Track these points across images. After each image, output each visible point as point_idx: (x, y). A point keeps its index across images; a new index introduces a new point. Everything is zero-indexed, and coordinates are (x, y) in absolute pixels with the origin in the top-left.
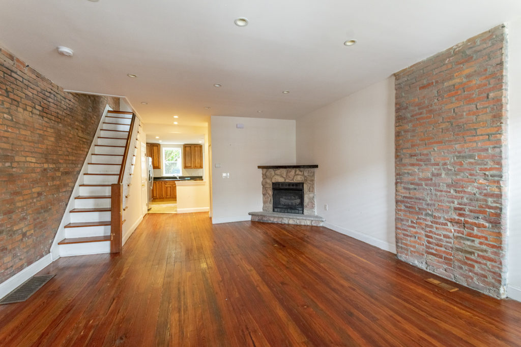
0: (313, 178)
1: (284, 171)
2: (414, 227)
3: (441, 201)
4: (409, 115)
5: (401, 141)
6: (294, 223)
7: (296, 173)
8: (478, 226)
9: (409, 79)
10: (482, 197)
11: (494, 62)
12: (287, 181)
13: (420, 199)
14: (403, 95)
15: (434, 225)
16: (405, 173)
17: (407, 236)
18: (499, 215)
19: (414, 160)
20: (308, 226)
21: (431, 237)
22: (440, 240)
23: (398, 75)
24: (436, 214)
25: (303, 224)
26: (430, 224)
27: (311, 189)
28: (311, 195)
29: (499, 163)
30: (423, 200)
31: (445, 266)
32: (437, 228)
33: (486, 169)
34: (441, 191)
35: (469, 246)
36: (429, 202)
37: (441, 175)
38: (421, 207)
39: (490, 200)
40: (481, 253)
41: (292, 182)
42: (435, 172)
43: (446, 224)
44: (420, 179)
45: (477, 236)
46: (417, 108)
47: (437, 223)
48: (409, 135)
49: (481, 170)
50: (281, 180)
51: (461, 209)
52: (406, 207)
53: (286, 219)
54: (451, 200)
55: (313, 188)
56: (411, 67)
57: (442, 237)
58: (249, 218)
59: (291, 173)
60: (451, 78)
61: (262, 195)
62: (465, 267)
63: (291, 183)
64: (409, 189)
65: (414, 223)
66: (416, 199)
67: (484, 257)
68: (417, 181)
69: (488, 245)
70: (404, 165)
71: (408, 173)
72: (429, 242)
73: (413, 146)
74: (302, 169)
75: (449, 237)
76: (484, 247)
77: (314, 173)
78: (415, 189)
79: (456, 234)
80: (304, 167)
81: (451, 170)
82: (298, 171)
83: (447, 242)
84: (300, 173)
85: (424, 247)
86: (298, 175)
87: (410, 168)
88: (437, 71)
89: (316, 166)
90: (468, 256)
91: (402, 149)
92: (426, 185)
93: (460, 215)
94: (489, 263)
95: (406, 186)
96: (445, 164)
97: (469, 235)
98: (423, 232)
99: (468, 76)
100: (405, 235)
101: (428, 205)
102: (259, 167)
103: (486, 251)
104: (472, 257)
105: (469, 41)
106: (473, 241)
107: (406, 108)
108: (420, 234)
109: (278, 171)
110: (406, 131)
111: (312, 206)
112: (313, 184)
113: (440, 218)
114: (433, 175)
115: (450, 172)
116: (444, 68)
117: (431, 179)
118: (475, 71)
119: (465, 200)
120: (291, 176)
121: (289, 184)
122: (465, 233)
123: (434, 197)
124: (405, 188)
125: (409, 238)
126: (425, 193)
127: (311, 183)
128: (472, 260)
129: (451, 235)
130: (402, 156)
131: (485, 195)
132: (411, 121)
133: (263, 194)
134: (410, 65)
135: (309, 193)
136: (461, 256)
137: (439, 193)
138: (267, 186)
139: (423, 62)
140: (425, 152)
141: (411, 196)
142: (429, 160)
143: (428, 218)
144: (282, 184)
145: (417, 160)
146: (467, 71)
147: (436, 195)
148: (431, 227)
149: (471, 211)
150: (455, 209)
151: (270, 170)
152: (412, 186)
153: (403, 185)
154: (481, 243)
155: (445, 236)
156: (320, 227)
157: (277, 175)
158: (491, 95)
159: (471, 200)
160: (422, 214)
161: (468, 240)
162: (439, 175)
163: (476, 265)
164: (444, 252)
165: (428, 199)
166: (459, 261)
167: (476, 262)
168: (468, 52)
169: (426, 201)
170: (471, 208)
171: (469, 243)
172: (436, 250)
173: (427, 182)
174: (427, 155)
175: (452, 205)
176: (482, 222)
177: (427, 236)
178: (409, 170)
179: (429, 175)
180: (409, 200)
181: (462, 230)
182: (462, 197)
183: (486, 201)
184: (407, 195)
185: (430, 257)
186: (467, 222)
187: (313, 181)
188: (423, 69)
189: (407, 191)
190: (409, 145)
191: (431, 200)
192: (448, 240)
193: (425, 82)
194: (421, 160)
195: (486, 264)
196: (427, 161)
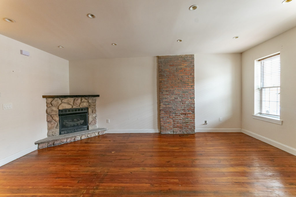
0: (95, 104)
1: (71, 100)
2: (168, 119)
3: (178, 107)
4: (165, 75)
5: (162, 85)
6: (85, 138)
7: (82, 101)
8: (189, 114)
9: (165, 60)
10: (190, 105)
11: (192, 64)
12: (74, 107)
13: (170, 108)
14: (162, 66)
15: (176, 116)
16: (164, 98)
17: (166, 123)
18: (194, 109)
19: (167, 93)
20: (96, 136)
21: (175, 121)
22: (178, 121)
23: (160, 57)
24: (176, 112)
25: (93, 136)
26: (175, 116)
27: (94, 111)
28: (94, 115)
29: (194, 94)
30: (172, 108)
31: (180, 130)
32: (177, 117)
33: (191, 96)
34: (178, 104)
35: (187, 121)
36: (174, 108)
37: (178, 98)
38: (171, 111)
39: (192, 105)
40: (190, 122)
41: (79, 107)
42: (176, 97)
43: (180, 115)
44: (170, 100)
45: (189, 117)
46: (168, 73)
47: (177, 116)
48: (165, 83)
49: (190, 96)
50: (68, 107)
51: (184, 109)
52: (165, 112)
53: (79, 136)
54: (181, 107)
55: (95, 110)
56: (166, 56)
57: (179, 120)
58: (36, 147)
59: (78, 101)
60: (181, 65)
61: (46, 122)
62: (186, 128)
63: (77, 108)
64: (166, 104)
65: (168, 117)
66: (169, 108)
67: (191, 123)
68: (169, 101)
69: (192, 119)
70: (164, 95)
71: (165, 98)
72: (174, 123)
73: (167, 87)
74: (87, 98)
75: (181, 119)
76: (191, 120)
77: (96, 100)
78: (168, 104)
79: (183, 118)
80: (89, 96)
81: (181, 96)
82: (83, 100)
83: (181, 121)
84: (85, 101)
85: (172, 126)
86: (84, 102)
87: (166, 96)
88: (176, 61)
89: (98, 96)
90: (187, 124)
91: (163, 88)
92: (173, 102)
93: (184, 111)
94: (192, 124)
95: (165, 103)
96: (179, 94)
97: (187, 117)
98: (172, 120)
99: (186, 66)
100: (164, 123)
101: (173, 109)
102: (44, 97)
103: (191, 121)
104: (188, 124)
105: (186, 55)
106: (188, 119)
107: (164, 72)
108: (171, 121)
109: (65, 100)
110: (164, 81)
111: (95, 123)
112: (95, 108)
113: (178, 113)
114: (175, 98)
115: (181, 97)
116: (178, 61)
117: (175, 100)
118: (188, 65)
119: (186, 106)
120: (78, 103)
121: (76, 110)
122: (186, 117)
123: (176, 106)
124: (164, 104)
125: (166, 124)
126: (172, 105)
127: (94, 107)
128: (188, 125)
129: (182, 118)
130: (163, 91)
131: (191, 104)
132: (166, 77)
133: (48, 122)
134: (166, 55)
135: (92, 114)
136: (185, 125)
137: (177, 105)
138: (53, 113)
139: (171, 56)
140: (172, 90)
141: (167, 107)
142: (173, 93)
143: (174, 115)
144: (69, 110)
145: (169, 93)
146: (185, 65)
147: (176, 105)
148: (175, 117)
149: (187, 109)
150: (183, 109)
151: (56, 99)
152: (167, 103)
153: (163, 103)
154: (190, 119)
155: (180, 119)
156: (104, 134)
157: (65, 103)
158: (192, 74)
159: (187, 106)
160: (171, 113)
161: (187, 119)
162: (177, 98)
163: (189, 126)
164: (180, 125)
165: (173, 107)
166: (184, 126)
167: (189, 125)
168: (186, 59)
169: (173, 108)
170: (187, 108)
171: (187, 120)
172: (177, 125)
173: (173, 101)
174: (173, 91)
175: (182, 108)
176: (190, 112)
177: (173, 121)
178: (166, 97)
179: (174, 98)
180: (166, 109)
181: (185, 116)
182: (185, 105)
183: (191, 106)
184: (165, 107)
185: (175, 128)
186: (186, 113)
187: (95, 105)
188: (171, 59)
189: (165, 105)
190: (165, 87)
191: (175, 107)
192: (181, 120)
193: (171, 64)
194: (171, 93)
195: (191, 125)
196: (173, 94)
